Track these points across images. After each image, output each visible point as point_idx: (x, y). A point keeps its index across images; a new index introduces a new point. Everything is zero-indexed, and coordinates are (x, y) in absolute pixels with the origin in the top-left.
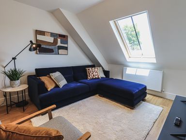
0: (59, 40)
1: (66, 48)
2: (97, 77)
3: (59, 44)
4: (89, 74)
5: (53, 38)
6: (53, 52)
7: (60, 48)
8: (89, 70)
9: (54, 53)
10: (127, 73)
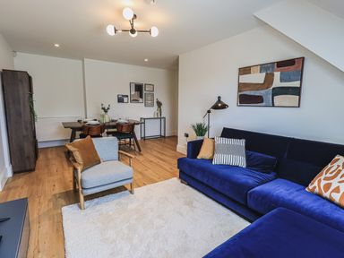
0: (277, 75)
1: (297, 91)
3: (277, 83)
5: (264, 74)
6: (262, 102)
7: (279, 91)
9: (264, 104)
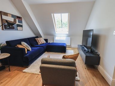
0: (17, 20)
2: (43, 43)
3: (17, 23)
4: (39, 42)
5: (13, 18)
7: (18, 26)
8: (38, 39)
10: (56, 39)
